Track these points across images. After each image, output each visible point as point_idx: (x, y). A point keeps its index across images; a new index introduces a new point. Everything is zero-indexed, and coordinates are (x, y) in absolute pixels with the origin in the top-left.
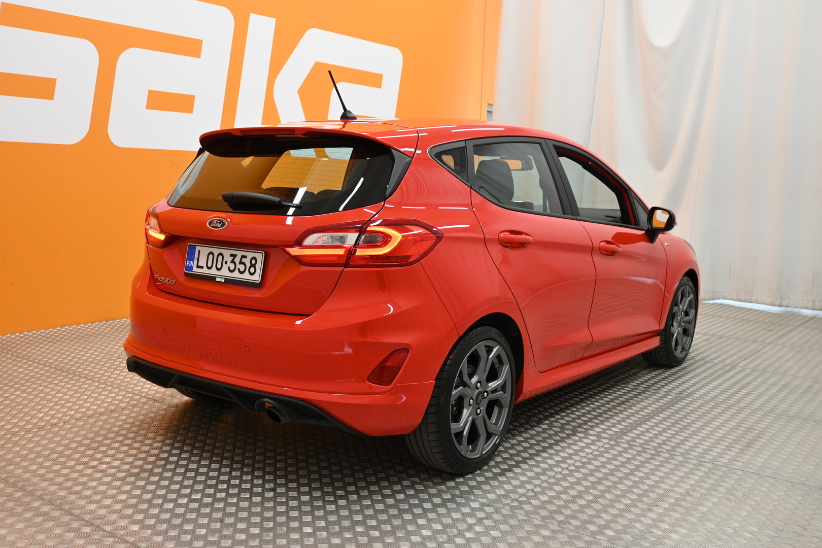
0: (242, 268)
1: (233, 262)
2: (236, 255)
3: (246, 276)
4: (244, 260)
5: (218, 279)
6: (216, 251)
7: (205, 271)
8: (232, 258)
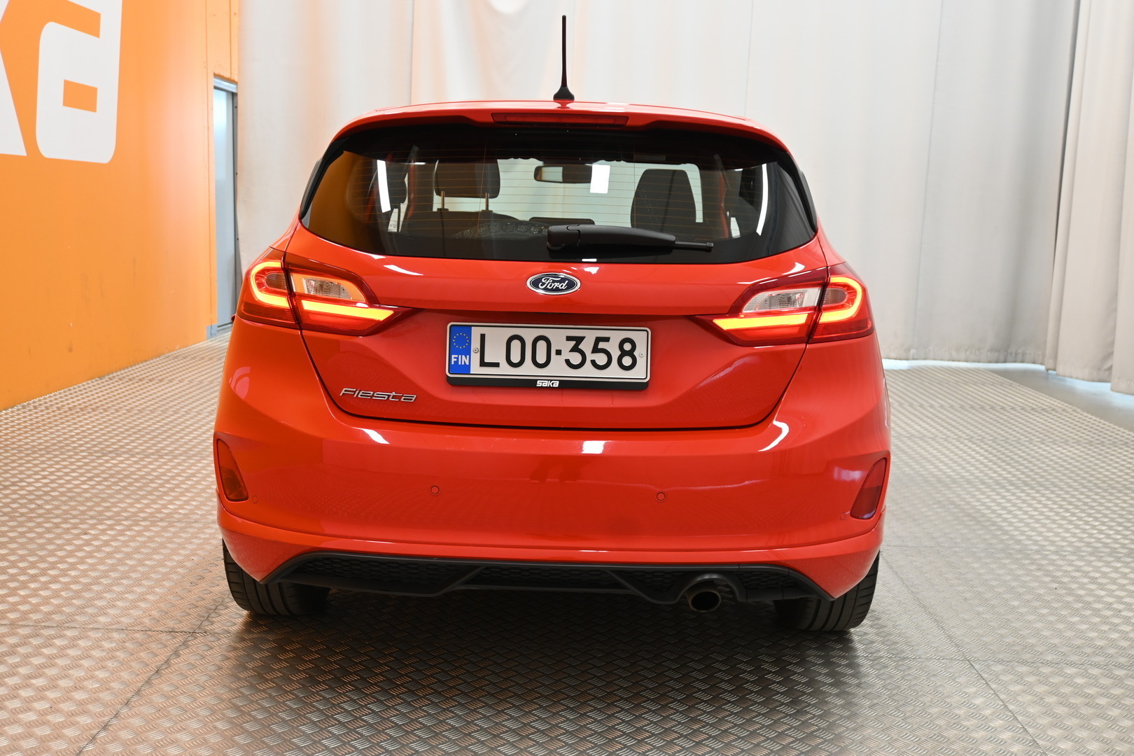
0: (601, 359)
1: (575, 349)
2: (583, 338)
3: (614, 373)
4: (601, 345)
5: (539, 384)
6: (529, 334)
7: (505, 371)
8: (573, 343)
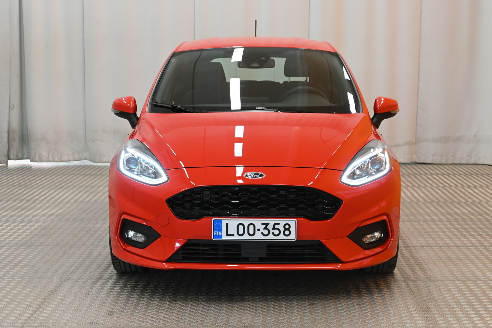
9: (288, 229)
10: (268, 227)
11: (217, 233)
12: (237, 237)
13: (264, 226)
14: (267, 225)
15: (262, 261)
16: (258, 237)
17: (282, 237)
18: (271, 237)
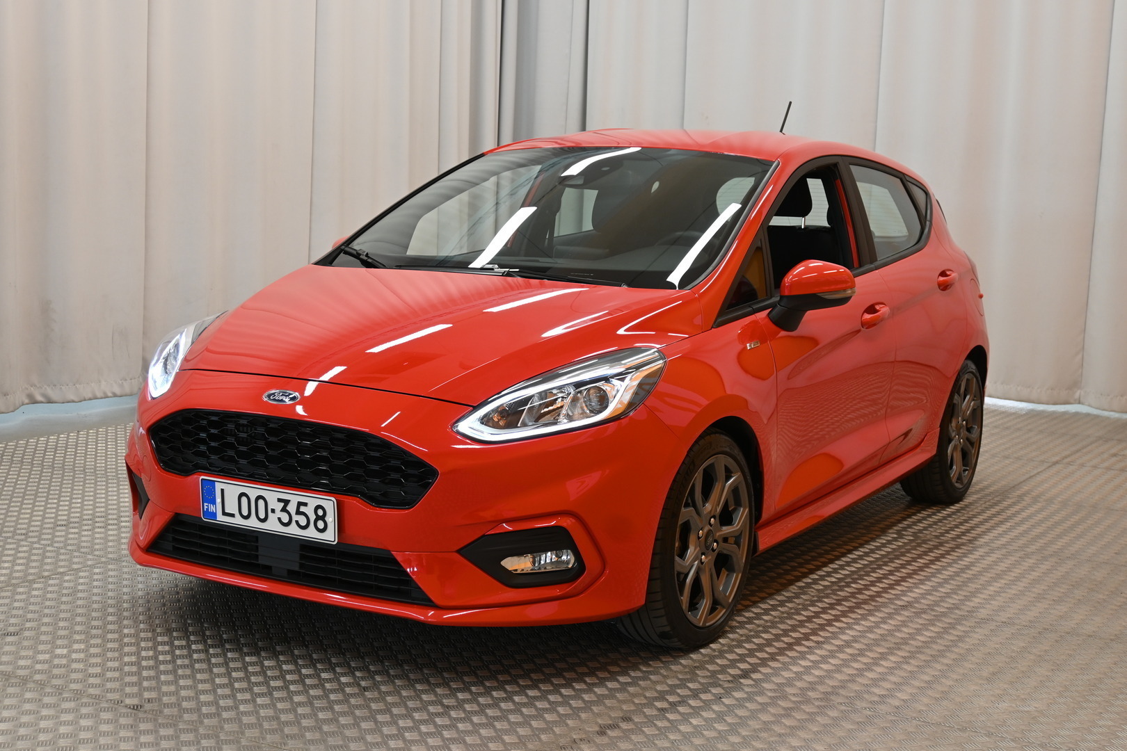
9: (323, 518)
10: (288, 508)
11: (208, 506)
12: (238, 521)
13: (282, 504)
14: (286, 502)
15: (294, 577)
16: (273, 526)
17: (311, 533)
18: (293, 530)
